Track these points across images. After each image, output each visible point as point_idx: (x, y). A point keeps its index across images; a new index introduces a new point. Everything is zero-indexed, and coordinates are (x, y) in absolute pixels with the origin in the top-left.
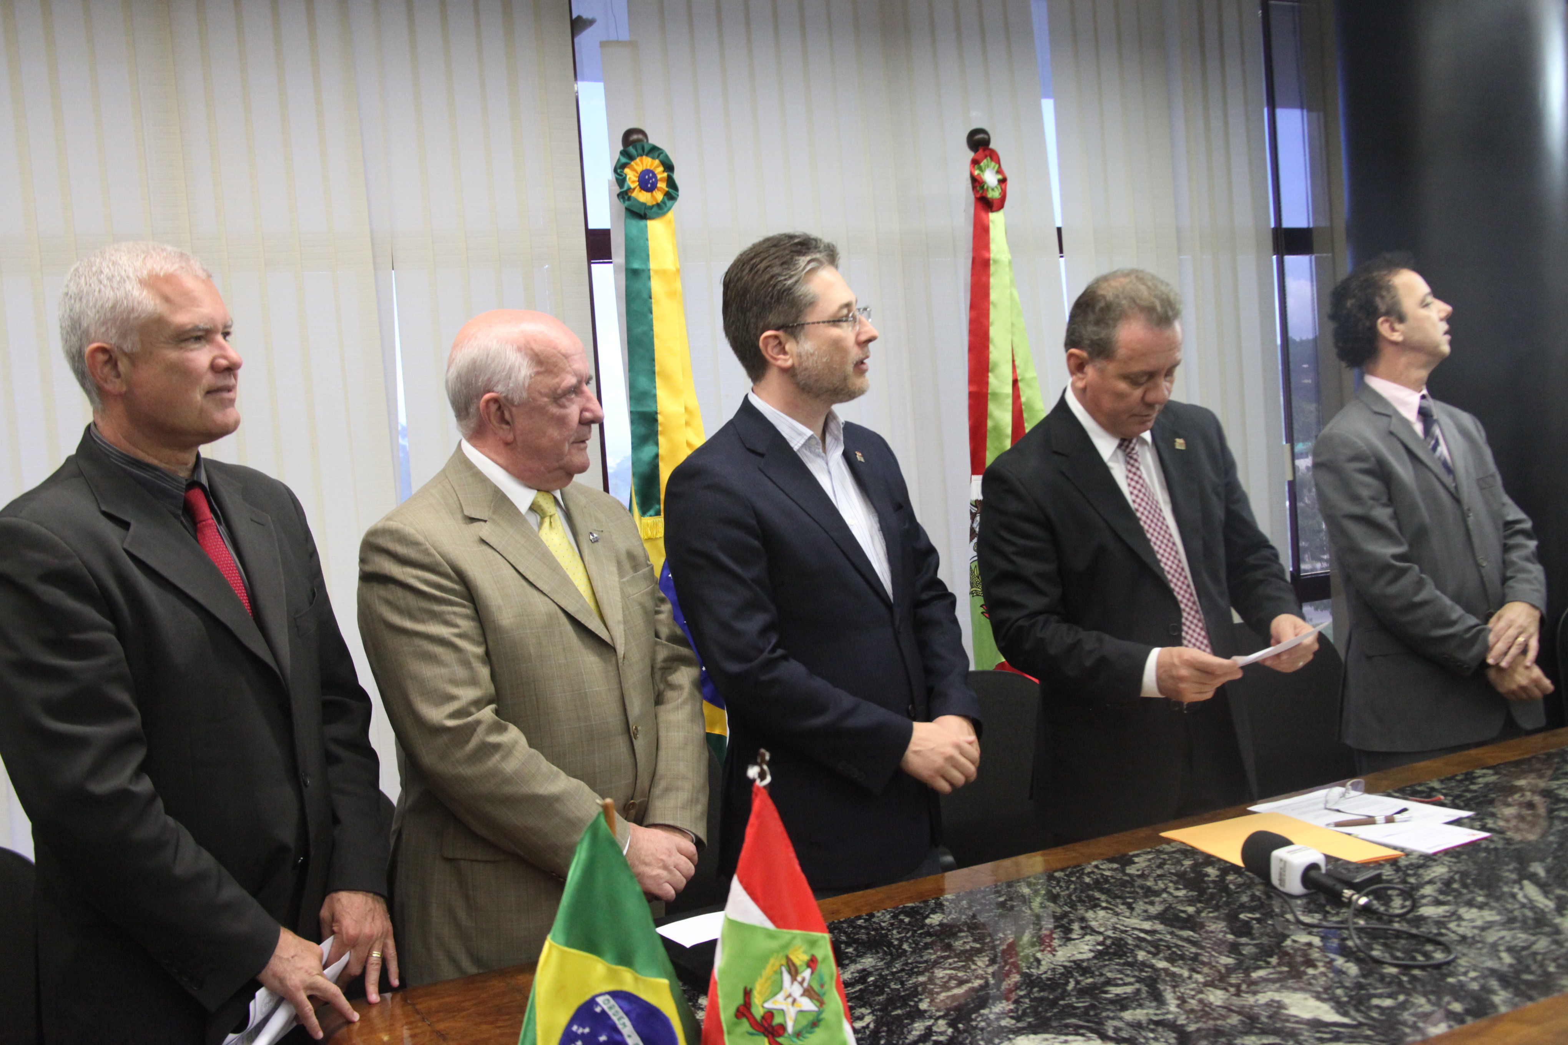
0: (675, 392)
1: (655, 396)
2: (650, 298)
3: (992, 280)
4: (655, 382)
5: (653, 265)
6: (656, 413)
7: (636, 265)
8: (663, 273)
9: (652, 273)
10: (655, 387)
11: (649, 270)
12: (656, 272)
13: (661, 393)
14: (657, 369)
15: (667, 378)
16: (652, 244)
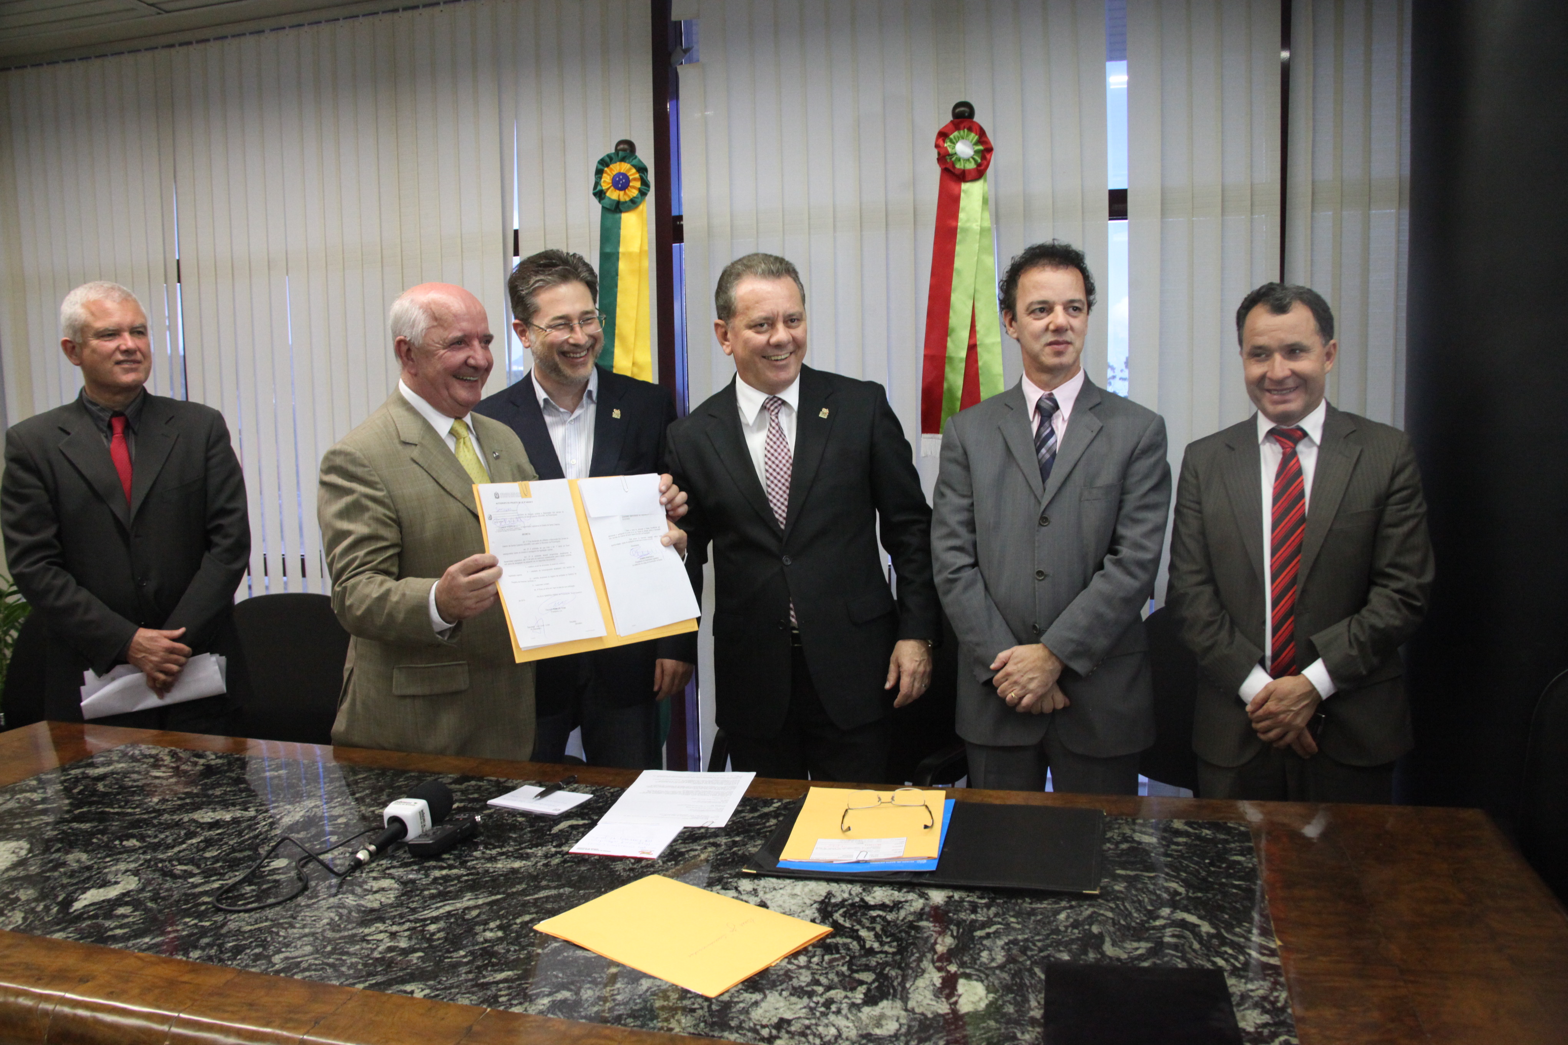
0: (627, 350)
1: (613, 353)
2: (617, 275)
3: (958, 248)
4: (614, 342)
5: (622, 250)
6: (612, 367)
7: (608, 250)
8: (629, 255)
9: (620, 255)
10: (613, 346)
11: (618, 253)
12: (624, 254)
13: (618, 351)
14: (617, 331)
15: (623, 340)
16: (623, 232)
